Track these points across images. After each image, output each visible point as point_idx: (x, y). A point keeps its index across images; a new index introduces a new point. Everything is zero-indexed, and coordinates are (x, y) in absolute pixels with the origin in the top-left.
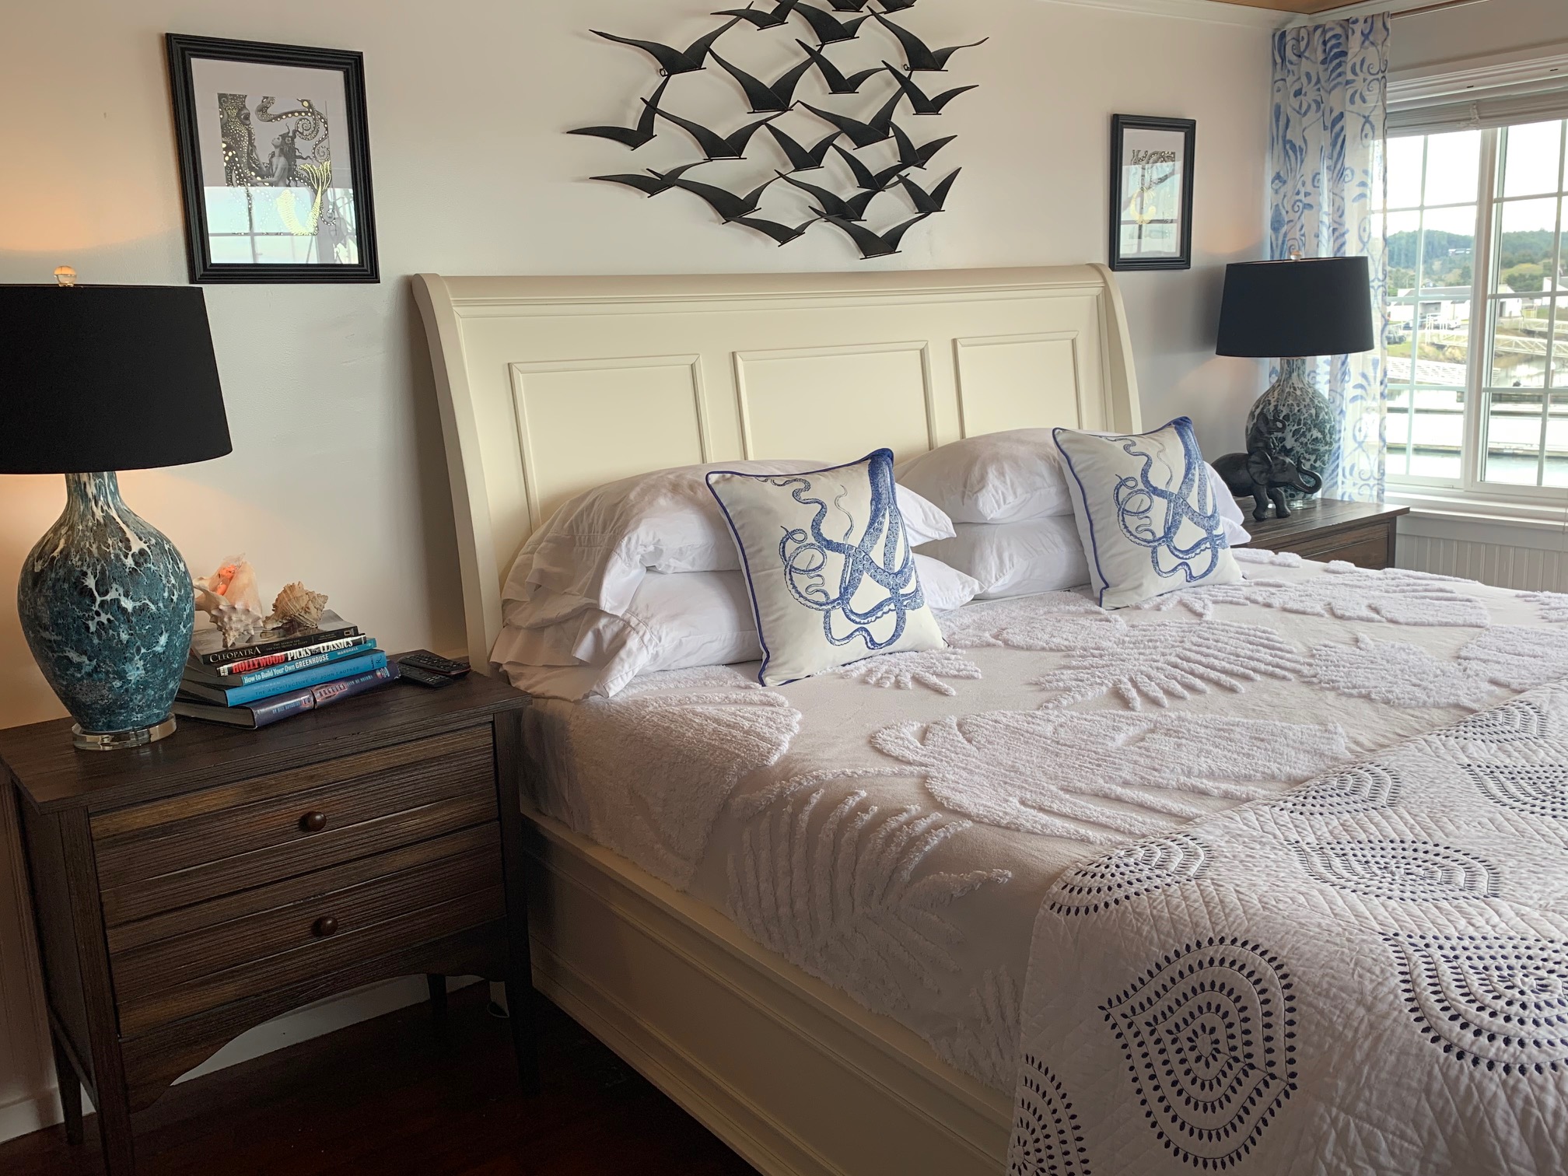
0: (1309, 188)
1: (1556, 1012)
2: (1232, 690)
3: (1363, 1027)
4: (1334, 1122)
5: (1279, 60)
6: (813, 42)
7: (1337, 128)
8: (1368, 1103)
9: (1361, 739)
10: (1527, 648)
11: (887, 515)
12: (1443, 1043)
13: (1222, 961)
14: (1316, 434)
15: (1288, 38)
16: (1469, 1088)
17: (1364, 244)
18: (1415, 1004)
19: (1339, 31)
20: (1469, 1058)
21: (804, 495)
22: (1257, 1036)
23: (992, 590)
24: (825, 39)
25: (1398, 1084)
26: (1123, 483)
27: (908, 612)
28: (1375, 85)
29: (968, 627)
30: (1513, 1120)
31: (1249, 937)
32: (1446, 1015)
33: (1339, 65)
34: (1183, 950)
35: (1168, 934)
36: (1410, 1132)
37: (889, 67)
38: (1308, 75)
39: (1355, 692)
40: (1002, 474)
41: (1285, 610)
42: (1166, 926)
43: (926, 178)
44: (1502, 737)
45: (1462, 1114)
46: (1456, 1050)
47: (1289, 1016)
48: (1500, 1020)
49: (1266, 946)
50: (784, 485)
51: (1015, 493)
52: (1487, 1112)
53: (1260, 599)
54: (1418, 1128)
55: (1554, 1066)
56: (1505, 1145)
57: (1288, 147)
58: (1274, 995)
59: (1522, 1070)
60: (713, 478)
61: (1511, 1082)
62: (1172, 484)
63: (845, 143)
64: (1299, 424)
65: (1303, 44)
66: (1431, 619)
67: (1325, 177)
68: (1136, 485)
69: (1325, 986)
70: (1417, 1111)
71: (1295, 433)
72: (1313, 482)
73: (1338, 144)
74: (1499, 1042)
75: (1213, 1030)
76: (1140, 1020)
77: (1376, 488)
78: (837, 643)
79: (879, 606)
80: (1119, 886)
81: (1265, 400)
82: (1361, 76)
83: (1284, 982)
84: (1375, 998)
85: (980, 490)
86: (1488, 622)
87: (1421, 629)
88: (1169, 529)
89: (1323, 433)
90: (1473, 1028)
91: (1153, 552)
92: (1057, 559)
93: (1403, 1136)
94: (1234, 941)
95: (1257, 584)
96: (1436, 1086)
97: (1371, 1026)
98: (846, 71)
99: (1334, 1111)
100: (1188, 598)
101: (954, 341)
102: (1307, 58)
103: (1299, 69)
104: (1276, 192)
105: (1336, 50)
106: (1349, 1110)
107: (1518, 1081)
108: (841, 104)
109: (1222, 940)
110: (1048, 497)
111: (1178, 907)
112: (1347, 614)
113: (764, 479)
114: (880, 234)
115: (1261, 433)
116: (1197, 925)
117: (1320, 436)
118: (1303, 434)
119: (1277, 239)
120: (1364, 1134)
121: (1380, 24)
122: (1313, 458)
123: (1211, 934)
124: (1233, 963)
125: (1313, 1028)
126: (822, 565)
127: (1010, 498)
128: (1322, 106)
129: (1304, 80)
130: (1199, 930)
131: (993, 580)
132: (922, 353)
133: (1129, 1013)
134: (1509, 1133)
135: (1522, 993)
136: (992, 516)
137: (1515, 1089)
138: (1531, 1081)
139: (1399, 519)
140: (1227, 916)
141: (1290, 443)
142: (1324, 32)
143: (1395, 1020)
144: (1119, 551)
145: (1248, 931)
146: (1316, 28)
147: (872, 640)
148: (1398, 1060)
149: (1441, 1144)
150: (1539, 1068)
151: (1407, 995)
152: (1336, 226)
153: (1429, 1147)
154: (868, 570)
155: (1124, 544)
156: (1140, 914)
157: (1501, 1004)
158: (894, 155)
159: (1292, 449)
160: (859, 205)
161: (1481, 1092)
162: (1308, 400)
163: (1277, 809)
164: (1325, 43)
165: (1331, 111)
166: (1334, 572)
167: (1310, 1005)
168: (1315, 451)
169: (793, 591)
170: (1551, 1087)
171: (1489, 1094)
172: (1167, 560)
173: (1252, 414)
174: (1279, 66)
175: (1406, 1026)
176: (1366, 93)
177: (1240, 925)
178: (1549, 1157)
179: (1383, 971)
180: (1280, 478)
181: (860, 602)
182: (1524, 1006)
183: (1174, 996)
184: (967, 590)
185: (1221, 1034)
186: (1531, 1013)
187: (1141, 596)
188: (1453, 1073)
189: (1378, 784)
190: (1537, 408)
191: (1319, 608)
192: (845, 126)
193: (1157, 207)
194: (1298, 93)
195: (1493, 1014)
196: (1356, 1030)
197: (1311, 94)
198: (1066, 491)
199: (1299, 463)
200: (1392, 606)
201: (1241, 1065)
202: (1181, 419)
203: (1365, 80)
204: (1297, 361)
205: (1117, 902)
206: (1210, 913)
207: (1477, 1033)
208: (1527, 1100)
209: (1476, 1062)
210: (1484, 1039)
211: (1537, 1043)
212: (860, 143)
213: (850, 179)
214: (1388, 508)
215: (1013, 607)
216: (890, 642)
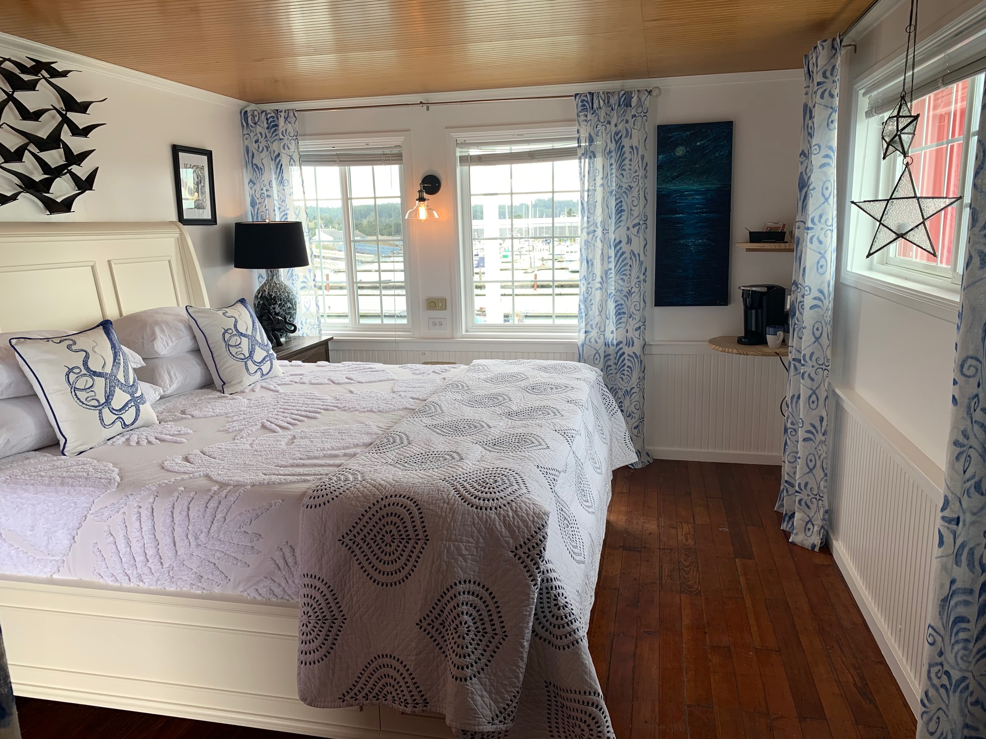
0: (268, 188)
1: (502, 487)
2: (315, 418)
3: (448, 510)
4: (445, 546)
5: (245, 124)
6: (9, 89)
7: (278, 160)
8: (455, 535)
9: (380, 426)
10: (416, 385)
11: (121, 355)
12: (475, 506)
13: (389, 505)
14: (289, 305)
15: (249, 115)
16: (486, 518)
17: (298, 216)
18: (462, 497)
19: (273, 114)
20: (484, 509)
21: (74, 348)
22: (410, 527)
23: (168, 392)
24: (15, 88)
25: (464, 525)
26: (226, 331)
27: (141, 406)
28: (293, 142)
29: (163, 412)
30: (501, 524)
31: (396, 493)
32: (473, 498)
33: (275, 130)
34: (372, 506)
35: (364, 502)
36: (471, 540)
37: (55, 108)
38: (261, 134)
39: (366, 410)
40: (163, 331)
41: (311, 384)
42: (362, 499)
43: (82, 171)
44: (431, 415)
45: (486, 528)
46: (479, 507)
47: (420, 515)
48: (489, 494)
49: (404, 494)
50: (60, 342)
51: (172, 341)
52: (493, 524)
53: (298, 381)
54: (472, 537)
55: (508, 503)
56: (501, 533)
57: (254, 167)
58: (413, 510)
59: (500, 507)
60: (14, 342)
61: (498, 512)
62: (248, 330)
63: (32, 148)
64: (281, 301)
65: (257, 119)
66: (375, 380)
67: (274, 183)
68: (233, 332)
69: (431, 501)
70: (472, 532)
71: (280, 305)
72: (293, 328)
73: (279, 168)
74: (491, 501)
75: (391, 532)
76: (358, 539)
77: (317, 329)
78: (107, 427)
79: (126, 405)
80: (335, 491)
81: (261, 290)
82: (286, 137)
83: (415, 504)
84: (449, 499)
85: (154, 340)
86: (395, 377)
87: (373, 384)
88: (251, 352)
89: (292, 304)
90: (482, 499)
91: (245, 364)
92: (196, 373)
93: (469, 542)
94: (391, 496)
95: (291, 375)
96: (476, 521)
97: (450, 509)
98: (32, 108)
99: (444, 542)
100: (264, 384)
101: (109, 262)
102: (259, 125)
103: (256, 130)
104: (251, 188)
105: (272, 124)
106: (450, 540)
107: (500, 511)
108: (28, 126)
109: (386, 497)
110: (187, 343)
111: (364, 491)
112: (340, 382)
113: (46, 340)
114: (59, 200)
115: (265, 305)
116: (374, 495)
117: (291, 306)
118: (284, 306)
119: (254, 210)
120: (456, 546)
121: (292, 114)
122: (289, 316)
123: (381, 496)
124: (394, 504)
125: (430, 516)
126: (93, 385)
127: (170, 343)
128: (269, 149)
129: (259, 135)
130: (376, 496)
131: (169, 387)
132: (93, 268)
133: (353, 538)
134: (501, 528)
135: (491, 484)
136: (163, 353)
137: (500, 514)
138: (503, 510)
139: (329, 343)
140: (385, 488)
141: (278, 310)
142: (266, 114)
143: (458, 504)
144: (229, 366)
145: (395, 491)
146: (262, 112)
147: (124, 423)
148: (462, 517)
149: (481, 540)
150: (505, 505)
151: (458, 495)
152: (280, 206)
153: (477, 542)
154: (118, 385)
155: (231, 361)
156: (350, 498)
157: (487, 489)
158: (61, 157)
159: (279, 313)
160: (47, 184)
161: (490, 519)
162: (283, 289)
163: (371, 453)
164: (267, 119)
165: (274, 152)
166: (321, 366)
167: (427, 509)
168: (290, 313)
169: (78, 401)
170: (509, 509)
171: (493, 518)
172: (252, 368)
173: (256, 297)
174: (245, 127)
175: (462, 505)
176: (289, 145)
177: (391, 490)
178: (514, 531)
179: (448, 490)
180: (277, 327)
181: (117, 403)
182: (493, 488)
183: (372, 524)
184: (157, 393)
185: (395, 532)
186: (496, 490)
187: (242, 386)
188: (480, 515)
189: (401, 439)
190: (377, 292)
191: (327, 381)
192: (32, 139)
193: (198, 193)
194: (257, 141)
195: (486, 493)
196: (446, 512)
197: (263, 144)
198: (194, 337)
199: (285, 318)
200: (354, 375)
201: (405, 540)
202: (242, 299)
203: (288, 139)
204: (275, 271)
205: (337, 496)
206: (377, 489)
207: (484, 500)
208: (504, 516)
209: (486, 509)
210: (486, 501)
211: (501, 498)
212: (42, 150)
213: (36, 169)
214: (324, 338)
215: (180, 400)
216: (132, 424)
